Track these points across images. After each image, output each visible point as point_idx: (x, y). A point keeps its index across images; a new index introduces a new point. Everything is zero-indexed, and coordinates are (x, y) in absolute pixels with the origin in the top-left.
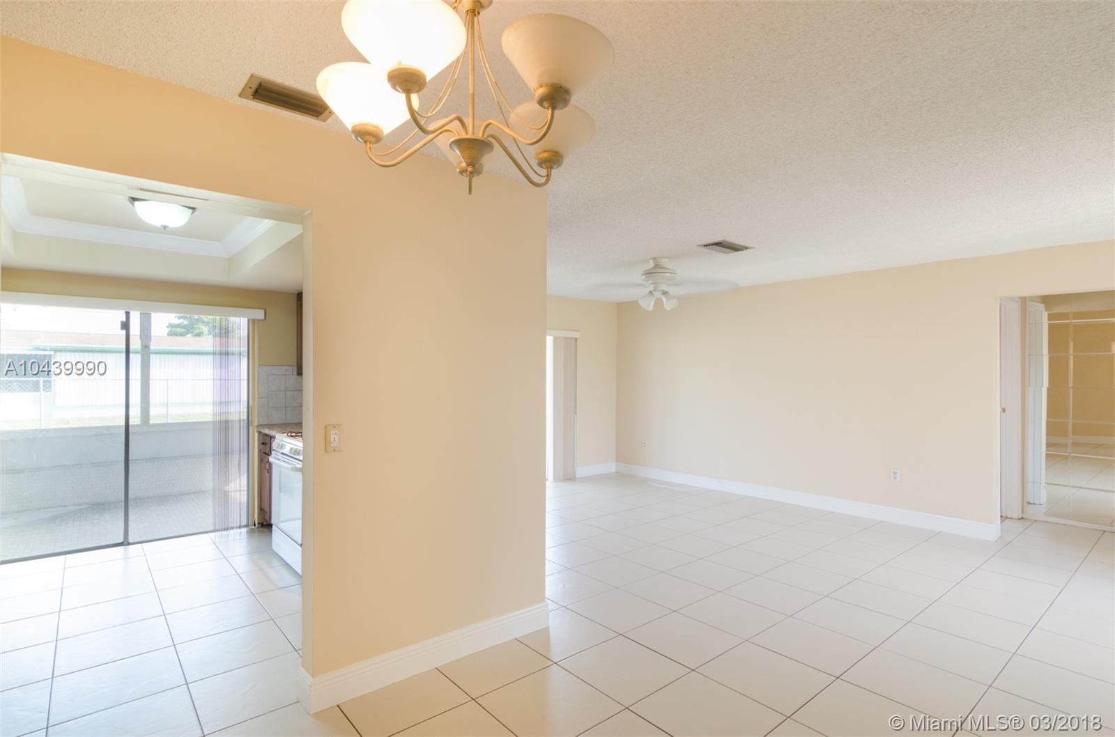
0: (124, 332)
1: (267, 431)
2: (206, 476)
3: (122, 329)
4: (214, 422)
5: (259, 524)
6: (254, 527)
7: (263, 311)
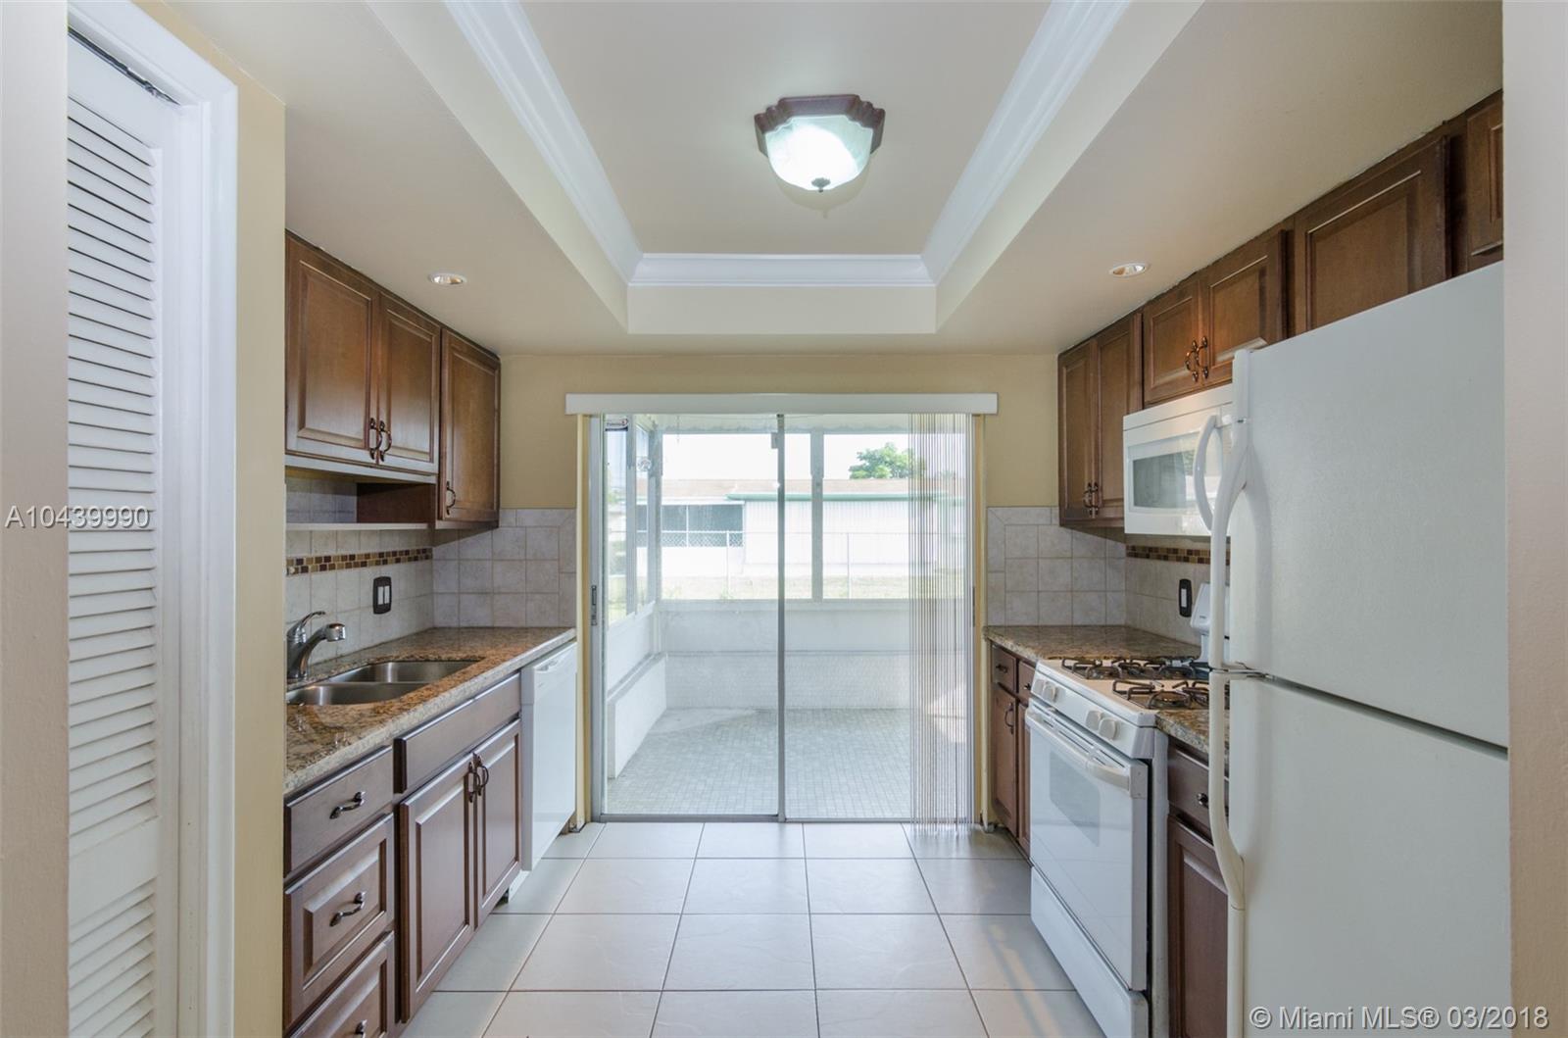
0: (776, 451)
1: (1009, 644)
2: (899, 683)
3: (773, 447)
4: (912, 601)
5: (989, 824)
6: (979, 827)
7: (995, 396)
